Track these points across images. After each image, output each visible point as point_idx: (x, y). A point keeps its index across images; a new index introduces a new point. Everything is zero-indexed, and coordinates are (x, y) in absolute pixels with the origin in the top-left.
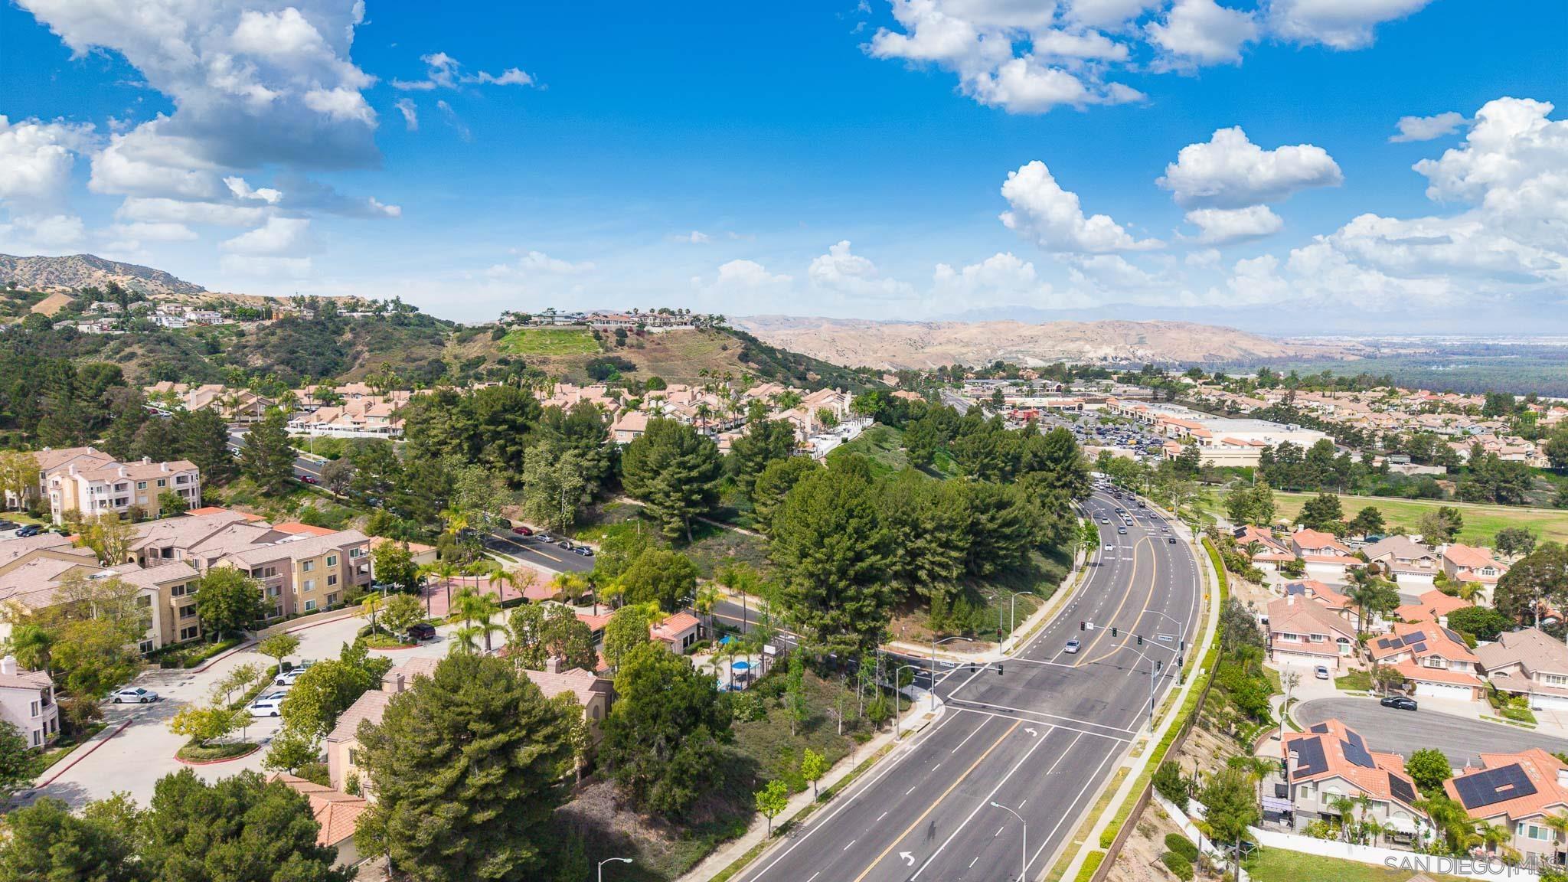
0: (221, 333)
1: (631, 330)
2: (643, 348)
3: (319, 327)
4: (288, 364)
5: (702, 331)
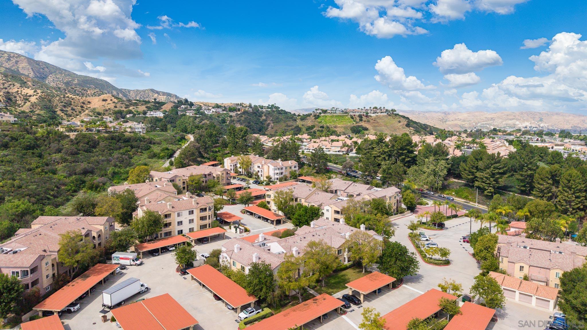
0: (224, 116)
1: (363, 115)
2: (370, 122)
3: (255, 114)
4: (248, 127)
5: (389, 115)
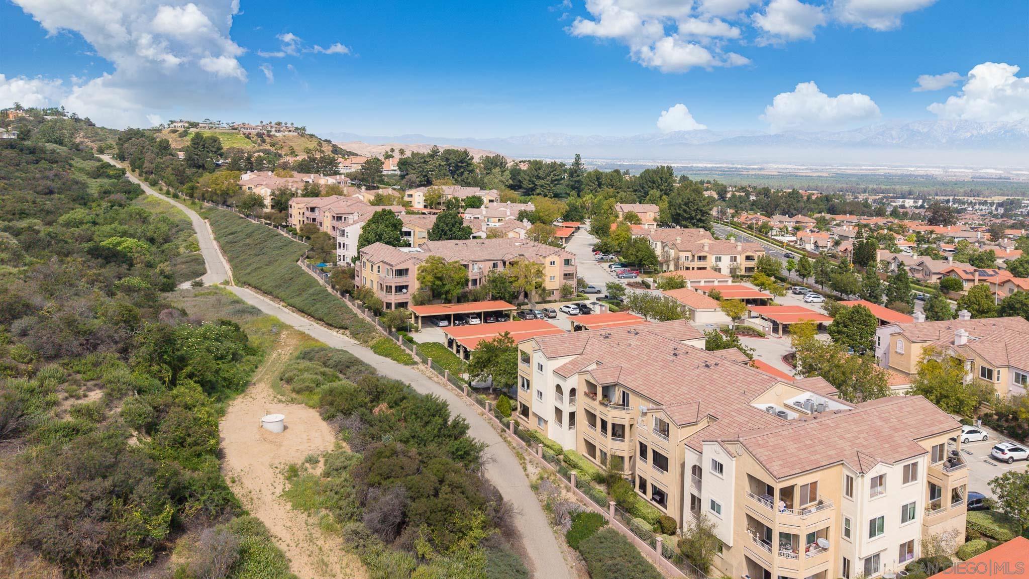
1: (264, 134)
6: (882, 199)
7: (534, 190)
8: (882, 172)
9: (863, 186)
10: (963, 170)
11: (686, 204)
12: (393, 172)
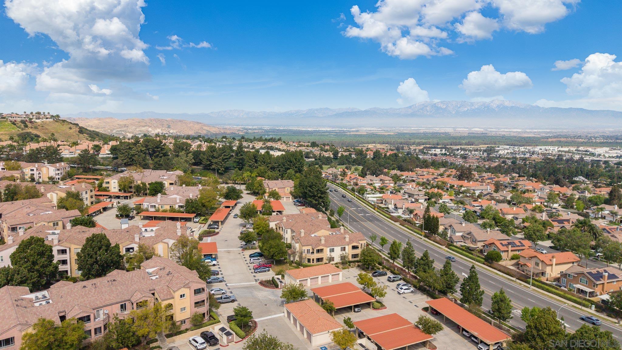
1: (26, 121)
5: (56, 121)
6: (423, 149)
7: (211, 166)
8: (422, 131)
9: (412, 141)
10: (463, 129)
11: (310, 187)
12: (108, 155)
